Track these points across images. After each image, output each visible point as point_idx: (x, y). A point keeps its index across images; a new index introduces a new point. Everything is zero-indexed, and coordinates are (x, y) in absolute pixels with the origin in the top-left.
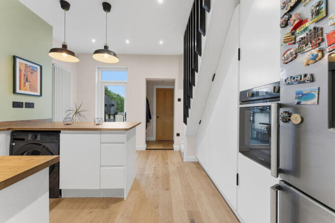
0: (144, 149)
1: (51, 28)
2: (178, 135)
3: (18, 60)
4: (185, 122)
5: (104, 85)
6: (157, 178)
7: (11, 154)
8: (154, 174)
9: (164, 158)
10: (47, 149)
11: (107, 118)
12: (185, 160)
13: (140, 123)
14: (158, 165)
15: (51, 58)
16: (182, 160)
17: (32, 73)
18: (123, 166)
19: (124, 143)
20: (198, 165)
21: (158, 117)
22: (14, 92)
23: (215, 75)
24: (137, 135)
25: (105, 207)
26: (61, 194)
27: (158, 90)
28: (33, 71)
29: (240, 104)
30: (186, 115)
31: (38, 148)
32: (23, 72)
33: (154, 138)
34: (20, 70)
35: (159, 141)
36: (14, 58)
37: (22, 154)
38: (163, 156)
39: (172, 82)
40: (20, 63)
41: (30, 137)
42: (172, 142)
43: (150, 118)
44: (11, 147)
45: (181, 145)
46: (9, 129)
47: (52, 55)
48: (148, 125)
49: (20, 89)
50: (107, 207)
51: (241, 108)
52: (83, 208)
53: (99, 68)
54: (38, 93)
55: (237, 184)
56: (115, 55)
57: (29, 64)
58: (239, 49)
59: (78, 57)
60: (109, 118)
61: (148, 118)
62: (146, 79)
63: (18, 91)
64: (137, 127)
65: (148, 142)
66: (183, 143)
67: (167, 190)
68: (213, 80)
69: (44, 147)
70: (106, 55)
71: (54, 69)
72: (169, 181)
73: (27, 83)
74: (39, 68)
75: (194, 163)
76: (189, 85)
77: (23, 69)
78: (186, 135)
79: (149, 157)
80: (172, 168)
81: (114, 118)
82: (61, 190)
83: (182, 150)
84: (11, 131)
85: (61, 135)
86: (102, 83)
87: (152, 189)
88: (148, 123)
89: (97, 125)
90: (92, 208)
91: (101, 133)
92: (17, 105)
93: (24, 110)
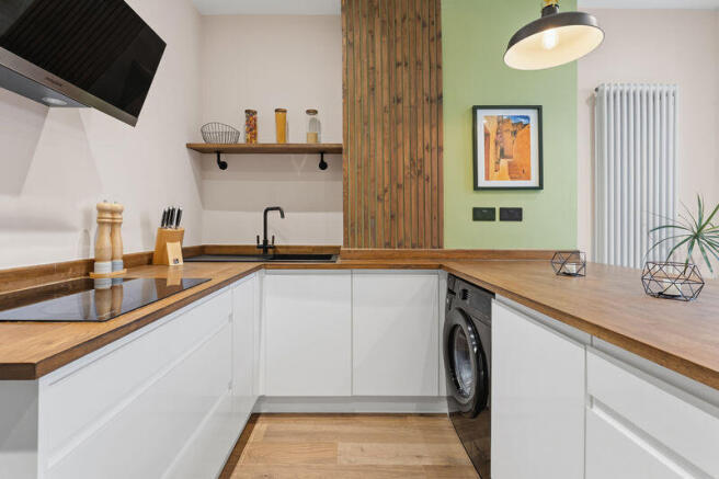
3: (481, 114)
17: (515, 133)
22: (476, 187)
28: (518, 125)
32: (492, 135)
34: (487, 135)
40: (486, 118)
49: (487, 178)
54: (533, 182)
57: (508, 113)
63: (482, 182)
73: (504, 162)
74: (533, 114)
77: (493, 129)
92: (482, 215)
93: (498, 226)
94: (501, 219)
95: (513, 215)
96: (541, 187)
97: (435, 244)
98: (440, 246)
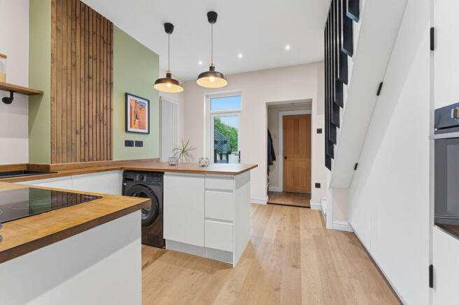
0: (265, 203)
1: (158, 56)
2: (318, 186)
3: (129, 97)
4: (328, 165)
5: (213, 116)
6: (281, 246)
7: (123, 194)
8: (276, 240)
9: (295, 220)
10: (152, 192)
11: (218, 158)
12: (329, 226)
13: (257, 166)
14: (284, 228)
15: (158, 91)
16: (324, 225)
17: (141, 109)
18: (232, 222)
19: (232, 191)
20: (352, 236)
21: (286, 158)
22: (126, 131)
23: (381, 84)
24: (251, 182)
25: (209, 271)
26: (165, 245)
27: (285, 118)
28: (142, 106)
29: (436, 133)
30: (329, 155)
31: (145, 190)
32: (133, 108)
33: (280, 189)
34: (131, 107)
35: (287, 193)
36: (126, 95)
37: (132, 196)
38: (292, 216)
39: (308, 104)
40: (131, 100)
41: (137, 177)
42: (308, 196)
43: (274, 159)
44: (124, 187)
45: (322, 201)
46: (121, 169)
47: (158, 87)
48: (270, 169)
49: (131, 126)
50: (212, 272)
51: (436, 141)
52: (185, 267)
53: (207, 96)
54: (146, 131)
55: (431, 285)
56: (222, 76)
57: (138, 100)
58: (432, 30)
59: (182, 86)
60: (221, 158)
61: (271, 159)
62: (267, 103)
63: (129, 129)
64: (251, 171)
65: (269, 193)
66: (325, 200)
67: (294, 267)
68: (378, 94)
69: (150, 189)
70: (212, 78)
71: (161, 102)
72: (299, 255)
73: (137, 120)
74: (146, 102)
75: (345, 233)
76: (333, 106)
77: (133, 106)
78: (330, 187)
79: (270, 215)
80: (305, 236)
81: (227, 158)
82: (164, 240)
83: (324, 209)
84: (122, 171)
85: (165, 177)
86: (211, 114)
87: (272, 261)
88: (271, 167)
89: (202, 166)
90: (195, 268)
91: (205, 177)
92: (129, 144)
93: (134, 148)
94: (136, 146)
95: (139, 144)
96: (149, 133)
97: (109, 158)
98: (111, 159)
